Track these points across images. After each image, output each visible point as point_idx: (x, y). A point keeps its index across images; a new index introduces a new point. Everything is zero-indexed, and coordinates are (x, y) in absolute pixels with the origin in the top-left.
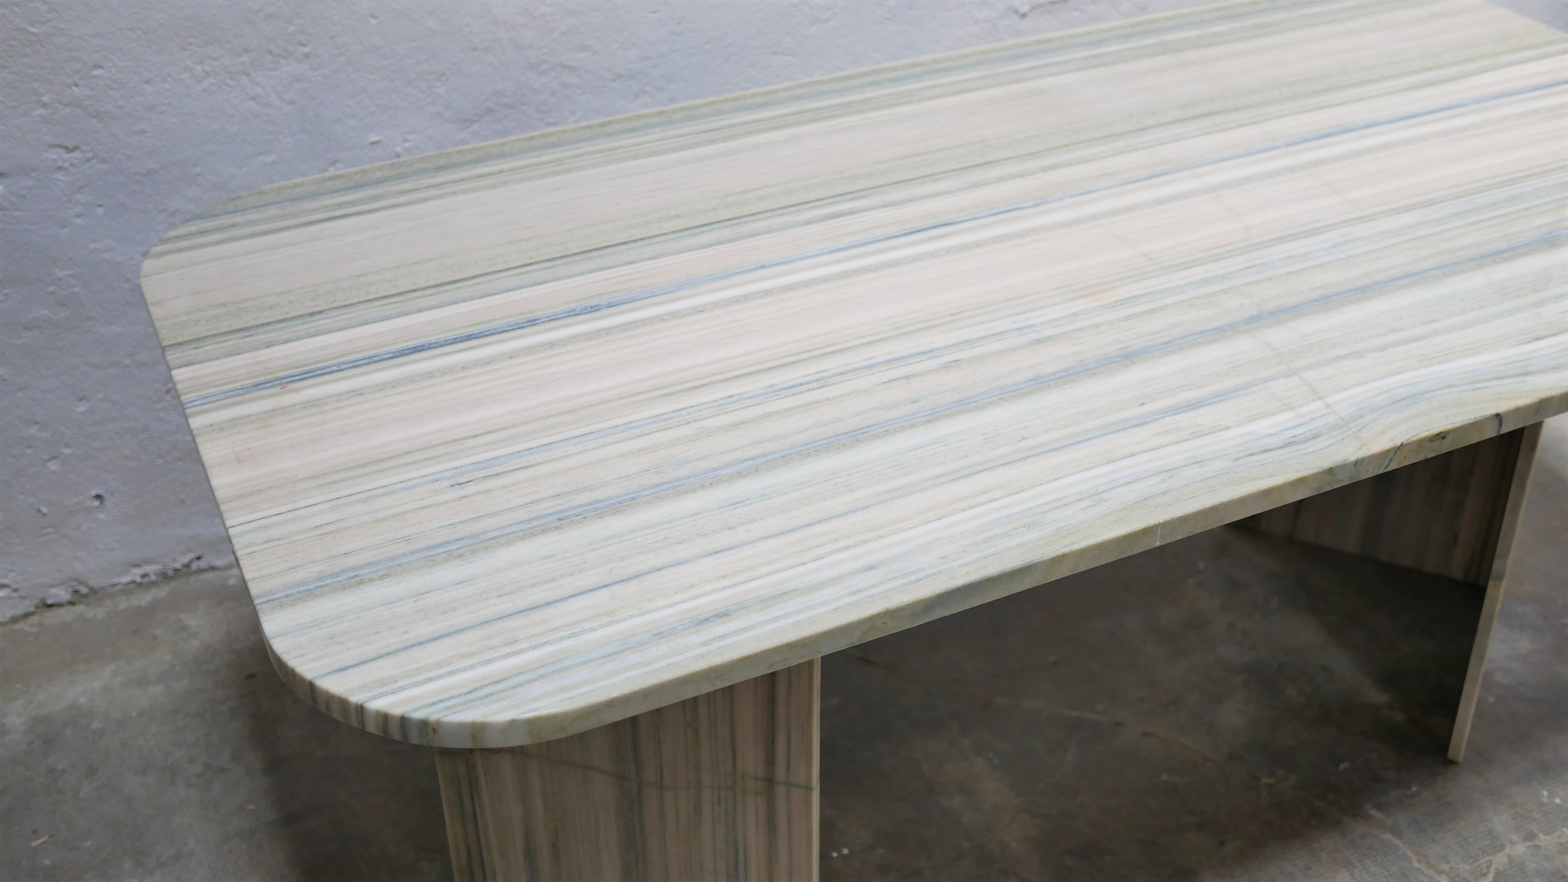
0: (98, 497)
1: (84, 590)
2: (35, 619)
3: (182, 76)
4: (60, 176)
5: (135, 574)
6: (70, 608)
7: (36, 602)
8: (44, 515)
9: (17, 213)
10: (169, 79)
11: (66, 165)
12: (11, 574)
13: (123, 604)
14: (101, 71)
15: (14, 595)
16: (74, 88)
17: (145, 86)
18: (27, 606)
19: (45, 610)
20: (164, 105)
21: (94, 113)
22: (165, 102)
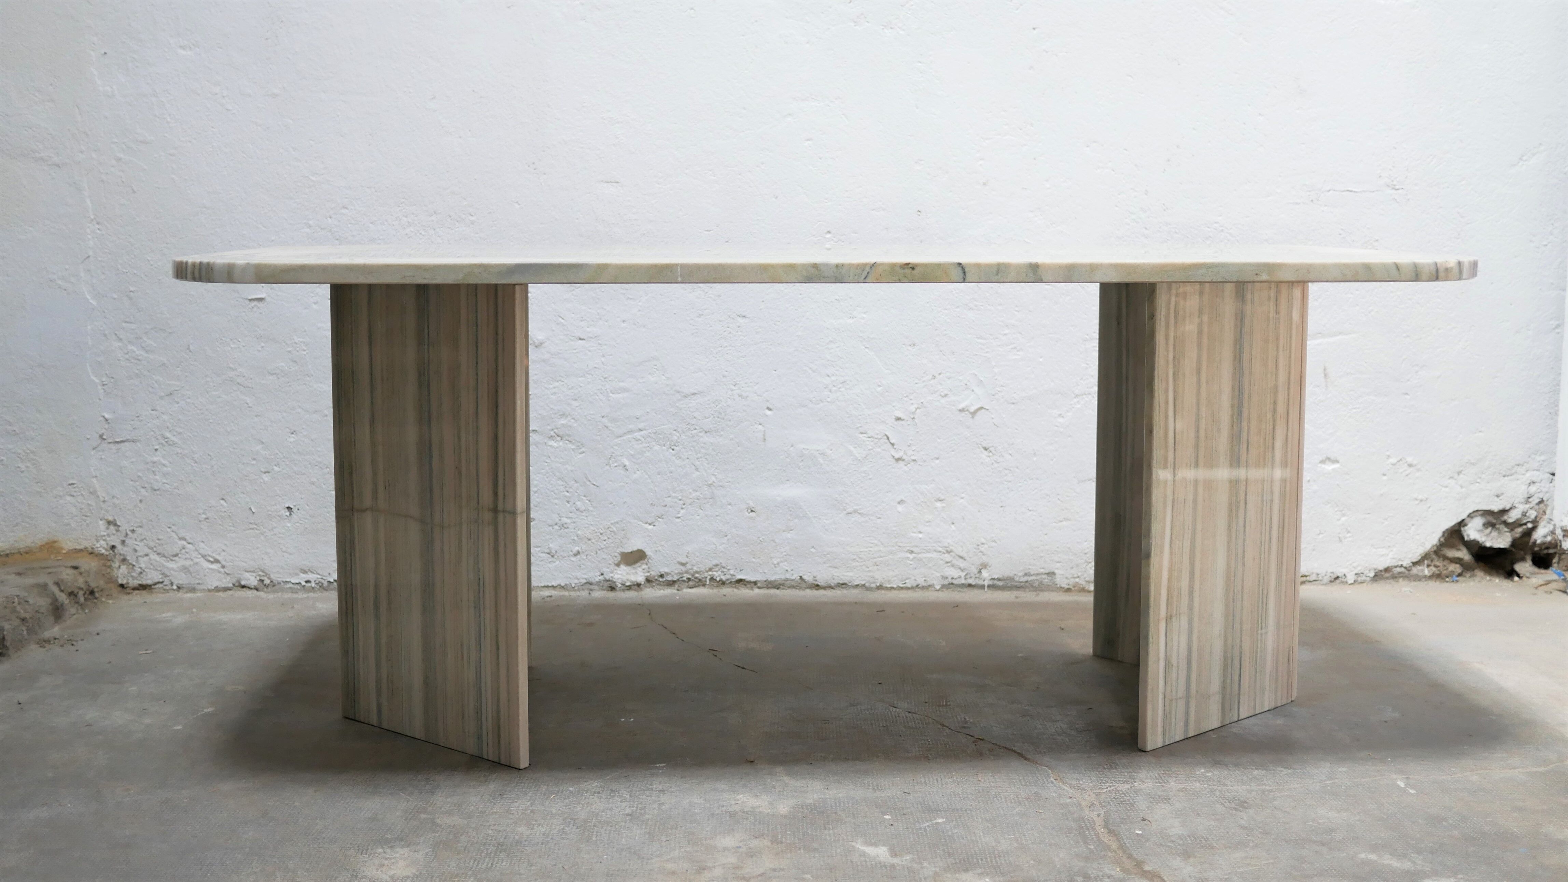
0: (289, 508)
1: (267, 581)
2: (230, 593)
3: (393, 223)
5: (302, 578)
6: (255, 591)
7: (234, 580)
8: (253, 513)
9: (280, 293)
10: (386, 223)
12: (223, 553)
13: (288, 595)
14: (347, 211)
15: (222, 570)
16: (328, 218)
17: (371, 225)
18: (227, 582)
19: (239, 588)
20: (380, 240)
21: (338, 237)
22: (381, 237)
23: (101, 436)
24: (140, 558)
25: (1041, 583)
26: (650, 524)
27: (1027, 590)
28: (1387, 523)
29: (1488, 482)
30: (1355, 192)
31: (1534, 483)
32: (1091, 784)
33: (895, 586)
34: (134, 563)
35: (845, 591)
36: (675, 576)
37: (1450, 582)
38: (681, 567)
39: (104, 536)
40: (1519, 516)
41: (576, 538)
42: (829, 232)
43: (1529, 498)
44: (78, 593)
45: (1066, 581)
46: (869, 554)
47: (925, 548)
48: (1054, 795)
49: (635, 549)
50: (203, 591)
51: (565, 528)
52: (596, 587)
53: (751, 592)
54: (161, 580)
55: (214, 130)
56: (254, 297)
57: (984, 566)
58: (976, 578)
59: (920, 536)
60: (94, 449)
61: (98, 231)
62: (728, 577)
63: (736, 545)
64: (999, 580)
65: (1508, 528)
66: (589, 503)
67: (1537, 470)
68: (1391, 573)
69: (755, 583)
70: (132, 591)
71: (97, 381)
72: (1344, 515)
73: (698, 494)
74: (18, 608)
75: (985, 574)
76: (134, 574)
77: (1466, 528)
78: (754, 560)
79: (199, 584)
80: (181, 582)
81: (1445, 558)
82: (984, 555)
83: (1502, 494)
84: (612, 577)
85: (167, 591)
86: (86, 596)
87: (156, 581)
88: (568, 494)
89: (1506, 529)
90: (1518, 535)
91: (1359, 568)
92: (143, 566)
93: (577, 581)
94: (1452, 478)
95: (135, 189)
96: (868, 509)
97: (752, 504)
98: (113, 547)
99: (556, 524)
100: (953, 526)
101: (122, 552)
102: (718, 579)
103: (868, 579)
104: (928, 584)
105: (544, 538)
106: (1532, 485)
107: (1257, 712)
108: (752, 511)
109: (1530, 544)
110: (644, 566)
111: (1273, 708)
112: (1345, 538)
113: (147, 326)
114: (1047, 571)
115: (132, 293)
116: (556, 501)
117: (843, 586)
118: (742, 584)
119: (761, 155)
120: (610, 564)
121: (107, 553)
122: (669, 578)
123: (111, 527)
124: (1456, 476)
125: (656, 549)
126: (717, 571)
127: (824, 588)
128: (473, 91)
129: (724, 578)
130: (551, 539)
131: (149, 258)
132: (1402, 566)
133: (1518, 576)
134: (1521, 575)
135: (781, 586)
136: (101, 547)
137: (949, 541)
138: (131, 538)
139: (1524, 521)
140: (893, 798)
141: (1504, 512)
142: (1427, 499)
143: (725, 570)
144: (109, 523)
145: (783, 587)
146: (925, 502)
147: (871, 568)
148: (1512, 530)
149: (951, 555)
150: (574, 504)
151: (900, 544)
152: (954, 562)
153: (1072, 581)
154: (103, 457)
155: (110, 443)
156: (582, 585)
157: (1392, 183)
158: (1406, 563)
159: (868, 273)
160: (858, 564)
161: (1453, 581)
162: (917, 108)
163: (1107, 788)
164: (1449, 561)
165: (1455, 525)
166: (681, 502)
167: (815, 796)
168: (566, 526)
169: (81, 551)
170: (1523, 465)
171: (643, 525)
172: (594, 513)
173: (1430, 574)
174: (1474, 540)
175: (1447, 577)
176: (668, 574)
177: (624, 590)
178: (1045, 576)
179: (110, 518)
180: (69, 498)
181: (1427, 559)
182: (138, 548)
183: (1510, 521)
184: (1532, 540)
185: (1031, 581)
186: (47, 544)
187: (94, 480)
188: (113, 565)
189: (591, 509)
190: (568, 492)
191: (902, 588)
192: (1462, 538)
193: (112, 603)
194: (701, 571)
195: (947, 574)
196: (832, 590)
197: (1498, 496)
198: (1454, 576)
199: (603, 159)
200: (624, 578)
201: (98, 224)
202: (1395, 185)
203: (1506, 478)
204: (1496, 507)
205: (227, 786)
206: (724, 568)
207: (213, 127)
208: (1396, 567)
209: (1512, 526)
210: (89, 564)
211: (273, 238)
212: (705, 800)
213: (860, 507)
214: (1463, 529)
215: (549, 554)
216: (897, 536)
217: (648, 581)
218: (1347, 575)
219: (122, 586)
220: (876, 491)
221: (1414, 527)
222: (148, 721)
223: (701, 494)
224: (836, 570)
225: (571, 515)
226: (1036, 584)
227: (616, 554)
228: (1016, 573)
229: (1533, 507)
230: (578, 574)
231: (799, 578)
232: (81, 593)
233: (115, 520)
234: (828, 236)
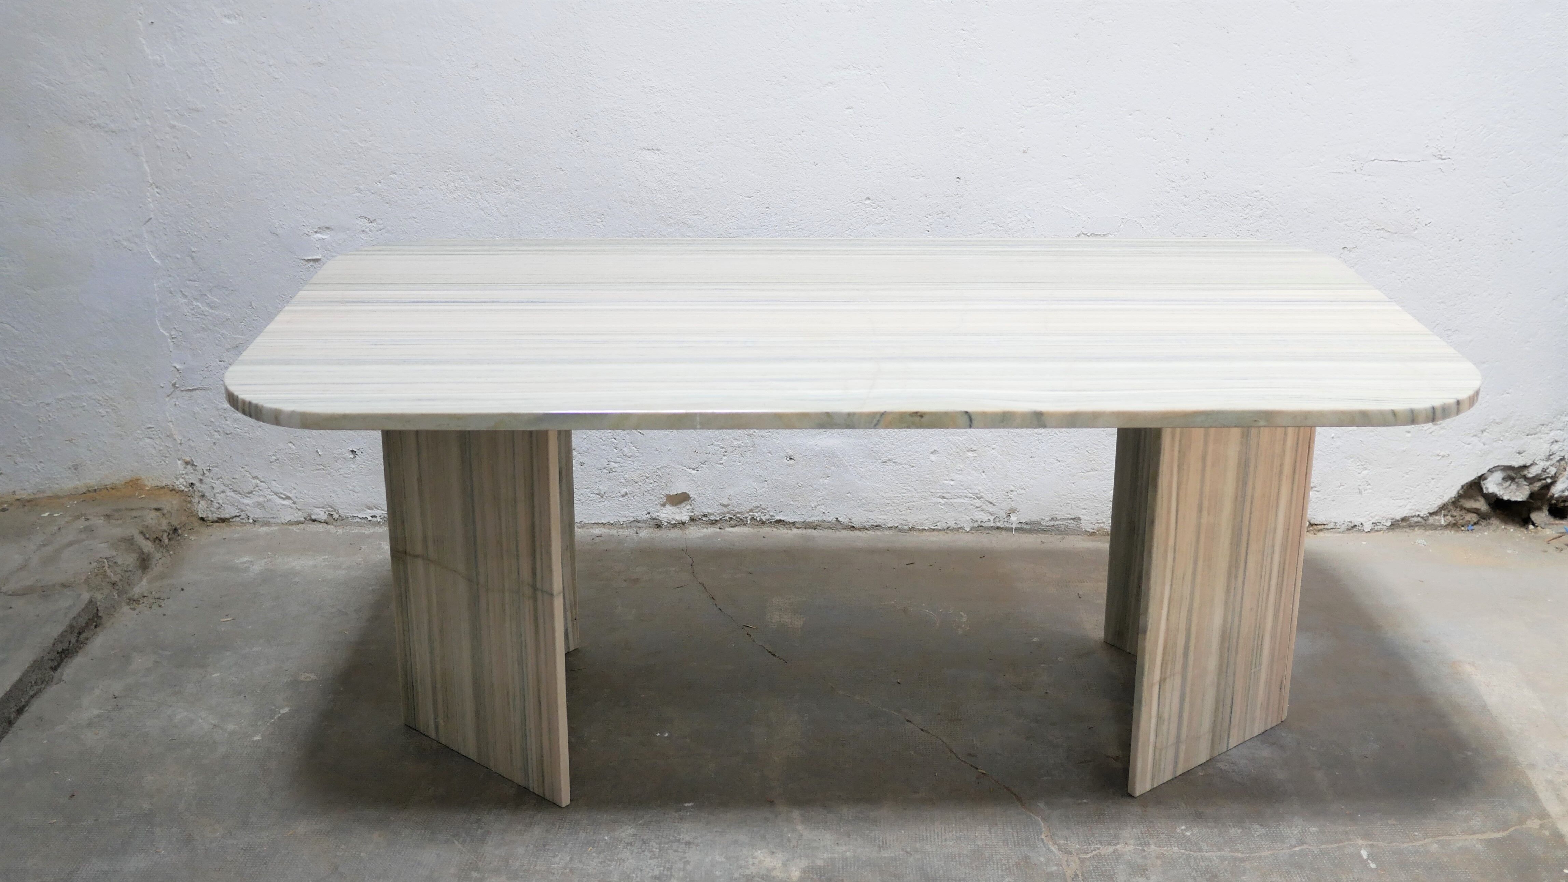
0: (353, 451)
1: (336, 516)
2: (302, 526)
3: (441, 187)
4: (362, 236)
5: (368, 514)
6: (325, 525)
7: (306, 515)
8: (320, 455)
10: (434, 188)
11: (367, 230)
12: (294, 491)
13: (355, 530)
14: (395, 176)
15: (293, 505)
16: (378, 183)
17: (419, 189)
18: (299, 516)
19: (311, 522)
20: (429, 203)
21: (388, 201)
22: (430, 202)
23: (174, 385)
24: (217, 495)
25: (1067, 527)
26: (694, 469)
27: (1053, 533)
28: (1407, 476)
29: (1511, 440)
30: (1400, 162)
31: (1557, 441)
32: (1078, 846)
33: (927, 528)
34: (212, 499)
35: (879, 533)
36: (718, 516)
37: (1465, 531)
38: (724, 508)
39: (183, 474)
40: (1540, 472)
41: (623, 481)
42: (868, 198)
43: (1551, 455)
44: (162, 536)
45: (1092, 526)
46: (903, 499)
47: (956, 494)
48: (1042, 859)
49: (680, 492)
50: (277, 524)
51: (613, 472)
52: (643, 525)
53: (789, 532)
54: (238, 514)
55: (263, 98)
56: (310, 258)
57: (1013, 511)
58: (1005, 521)
59: (952, 483)
60: (168, 396)
61: (158, 195)
62: (768, 517)
63: (776, 489)
64: (1026, 523)
65: (1527, 482)
66: (636, 449)
67: (1561, 430)
68: (1408, 522)
69: (794, 523)
70: (212, 523)
71: (167, 334)
72: (1365, 469)
73: (740, 442)
74: (109, 573)
75: (1013, 518)
76: (212, 509)
77: (1485, 482)
78: (792, 503)
79: (273, 518)
80: (256, 516)
81: (1462, 508)
82: (1013, 501)
83: (1524, 451)
84: (658, 516)
85: (244, 524)
86: (170, 536)
87: (234, 515)
88: (615, 441)
89: (1525, 483)
90: (1536, 489)
91: (1377, 518)
92: (221, 502)
93: (625, 519)
94: (1475, 435)
95: (190, 155)
96: (902, 458)
97: (790, 453)
98: (192, 484)
99: (605, 468)
100: (983, 474)
101: (200, 489)
102: (758, 519)
103: (901, 522)
104: (959, 526)
105: (593, 480)
106: (1555, 443)
107: (1246, 739)
108: (791, 459)
109: (1548, 497)
110: (688, 507)
111: (1263, 731)
112: (1365, 490)
113: (211, 285)
114: (1073, 517)
115: (193, 254)
116: (604, 447)
117: (877, 528)
118: (781, 524)
119: (801, 123)
120: (656, 504)
121: (186, 490)
122: (712, 518)
123: (189, 467)
124: (1480, 434)
125: (699, 492)
126: (757, 512)
127: (859, 529)
128: (515, 60)
129: (764, 518)
130: (600, 481)
131: (208, 221)
132: (1419, 516)
133: (1534, 524)
134: (1536, 525)
135: (818, 527)
136: (181, 484)
137: (980, 488)
138: (208, 477)
139: (1544, 477)
140: (896, 859)
141: (1524, 467)
142: (1449, 455)
143: (765, 511)
144: (187, 463)
145: (820, 528)
146: (958, 452)
147: (904, 512)
148: (1531, 484)
149: (981, 501)
150: (621, 450)
151: (932, 491)
152: (984, 507)
153: (1096, 526)
154: (177, 403)
155: (182, 391)
156: (630, 523)
157: (1439, 153)
158: (1424, 513)
159: (878, 421)
160: (891, 508)
161: (1468, 530)
162: (959, 76)
163: (1092, 851)
164: (1466, 511)
165: (1475, 479)
166: (723, 450)
167: (825, 856)
168: (613, 470)
169: (163, 488)
170: (1547, 425)
171: (687, 469)
172: (641, 459)
173: (1446, 523)
174: (1492, 493)
175: (1463, 526)
176: (710, 514)
177: (669, 529)
178: (1072, 521)
179: (188, 459)
180: (148, 440)
181: (1444, 510)
182: (214, 485)
183: (1530, 476)
184: (1550, 494)
185: (1057, 525)
186: (131, 481)
187: (170, 424)
188: (193, 500)
189: (638, 454)
190: (615, 439)
191: (933, 530)
192: (1481, 490)
193: (194, 540)
194: (743, 512)
195: (977, 518)
196: (866, 531)
197: (1520, 453)
198: (1470, 525)
199: (644, 127)
200: (670, 517)
201: (157, 187)
202: (1441, 155)
203: (1529, 436)
204: (1516, 463)
205: (302, 827)
206: (764, 509)
207: (261, 96)
208: (1413, 517)
209: (1531, 481)
210: (170, 503)
211: (326, 202)
212: (726, 858)
213: (895, 456)
214: (1482, 482)
215: (598, 494)
216: (929, 483)
217: (692, 519)
218: (1364, 524)
219: (202, 519)
220: (910, 441)
221: (1435, 480)
222: (230, 727)
223: (742, 443)
224: (870, 513)
225: (618, 460)
226: (1062, 528)
227: (662, 496)
228: (1043, 518)
229: (1554, 464)
230: (626, 513)
231: (835, 519)
232: (165, 535)
233: (192, 460)
234: (868, 202)
